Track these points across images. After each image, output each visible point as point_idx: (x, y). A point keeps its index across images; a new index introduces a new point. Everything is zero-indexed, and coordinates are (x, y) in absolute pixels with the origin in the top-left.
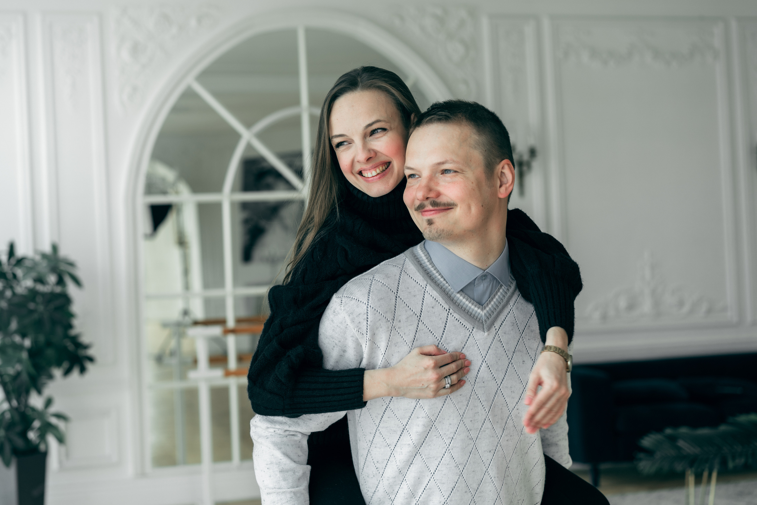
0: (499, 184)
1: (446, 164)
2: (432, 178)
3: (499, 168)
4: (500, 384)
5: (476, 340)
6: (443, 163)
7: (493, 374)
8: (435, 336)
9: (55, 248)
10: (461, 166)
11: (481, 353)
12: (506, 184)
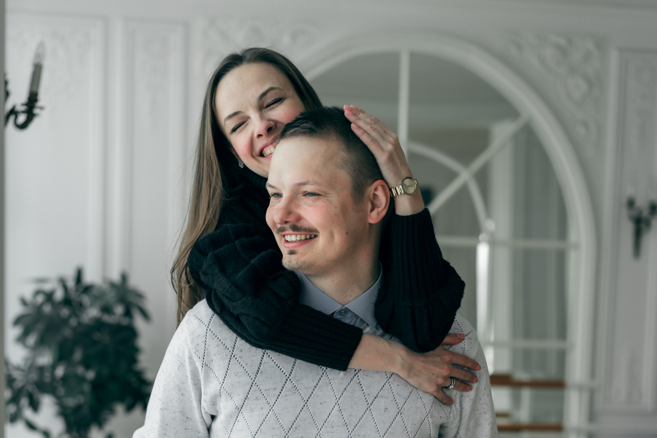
0: (370, 206)
1: (307, 185)
2: (293, 199)
3: (370, 190)
4: (352, 431)
5: (330, 380)
6: (304, 184)
7: (345, 419)
8: (283, 371)
9: (124, 278)
10: (324, 189)
11: (335, 394)
12: (378, 207)
